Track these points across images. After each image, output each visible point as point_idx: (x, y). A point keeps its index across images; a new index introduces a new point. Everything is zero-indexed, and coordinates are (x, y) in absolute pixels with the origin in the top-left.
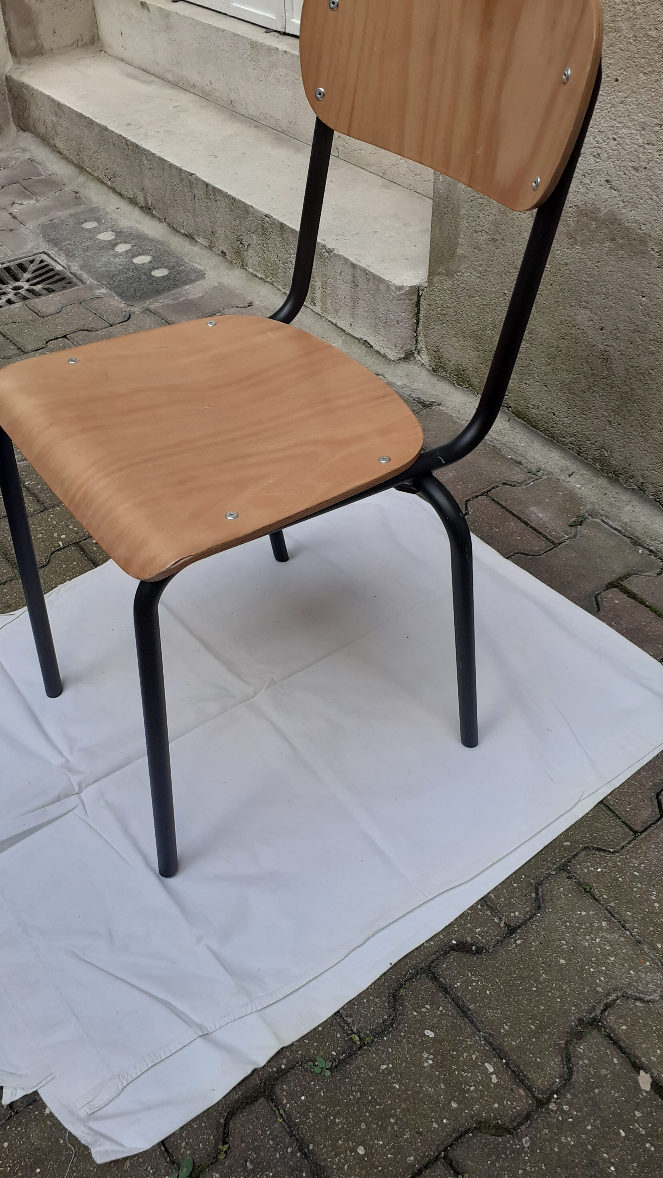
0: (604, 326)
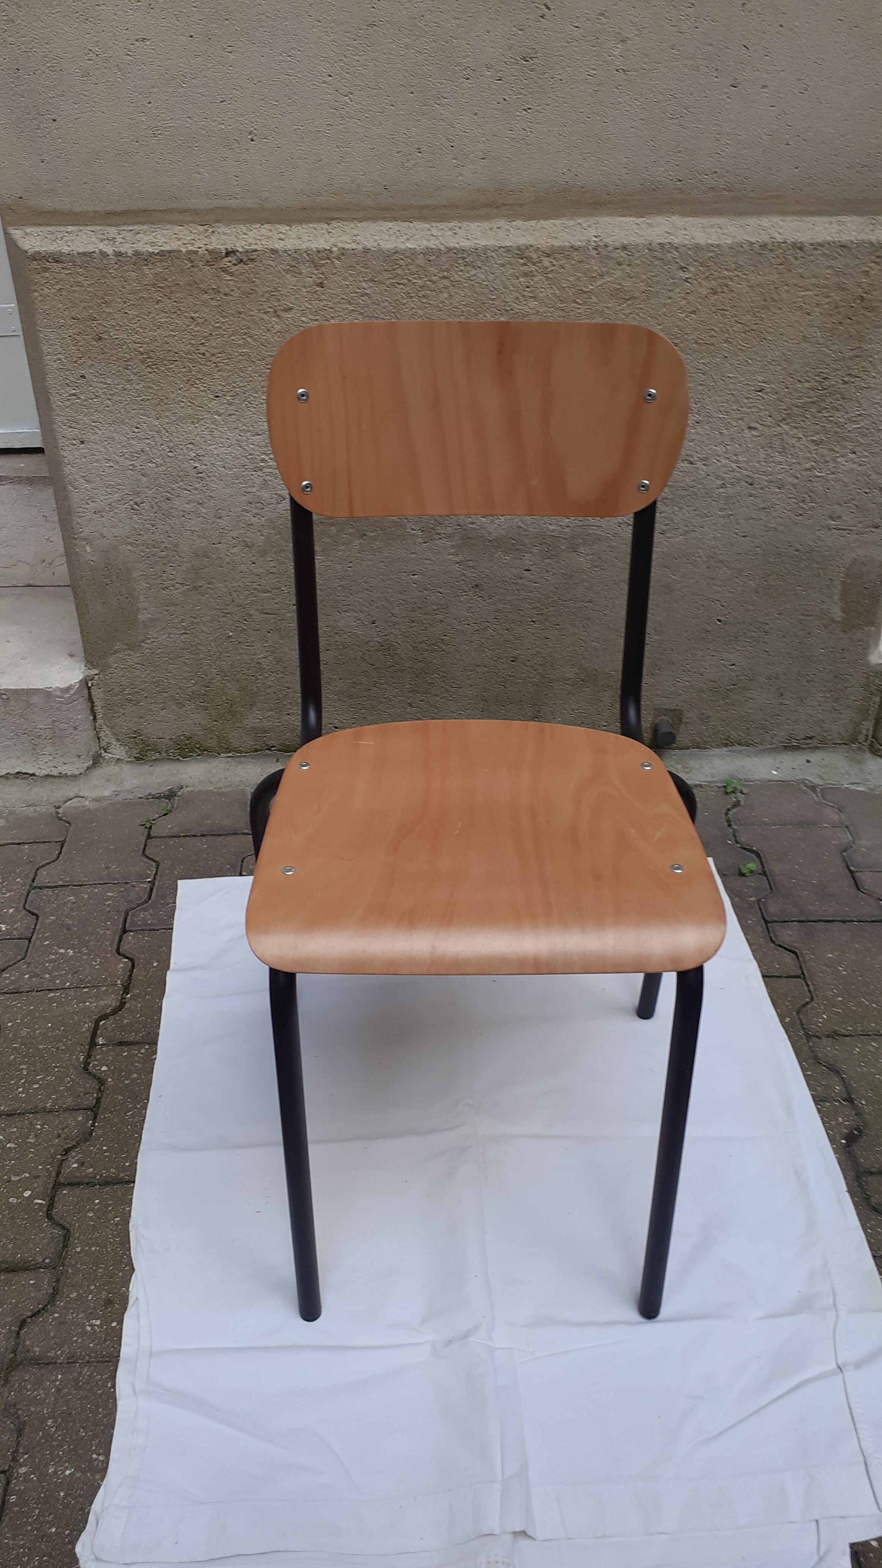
0: (374, 619)
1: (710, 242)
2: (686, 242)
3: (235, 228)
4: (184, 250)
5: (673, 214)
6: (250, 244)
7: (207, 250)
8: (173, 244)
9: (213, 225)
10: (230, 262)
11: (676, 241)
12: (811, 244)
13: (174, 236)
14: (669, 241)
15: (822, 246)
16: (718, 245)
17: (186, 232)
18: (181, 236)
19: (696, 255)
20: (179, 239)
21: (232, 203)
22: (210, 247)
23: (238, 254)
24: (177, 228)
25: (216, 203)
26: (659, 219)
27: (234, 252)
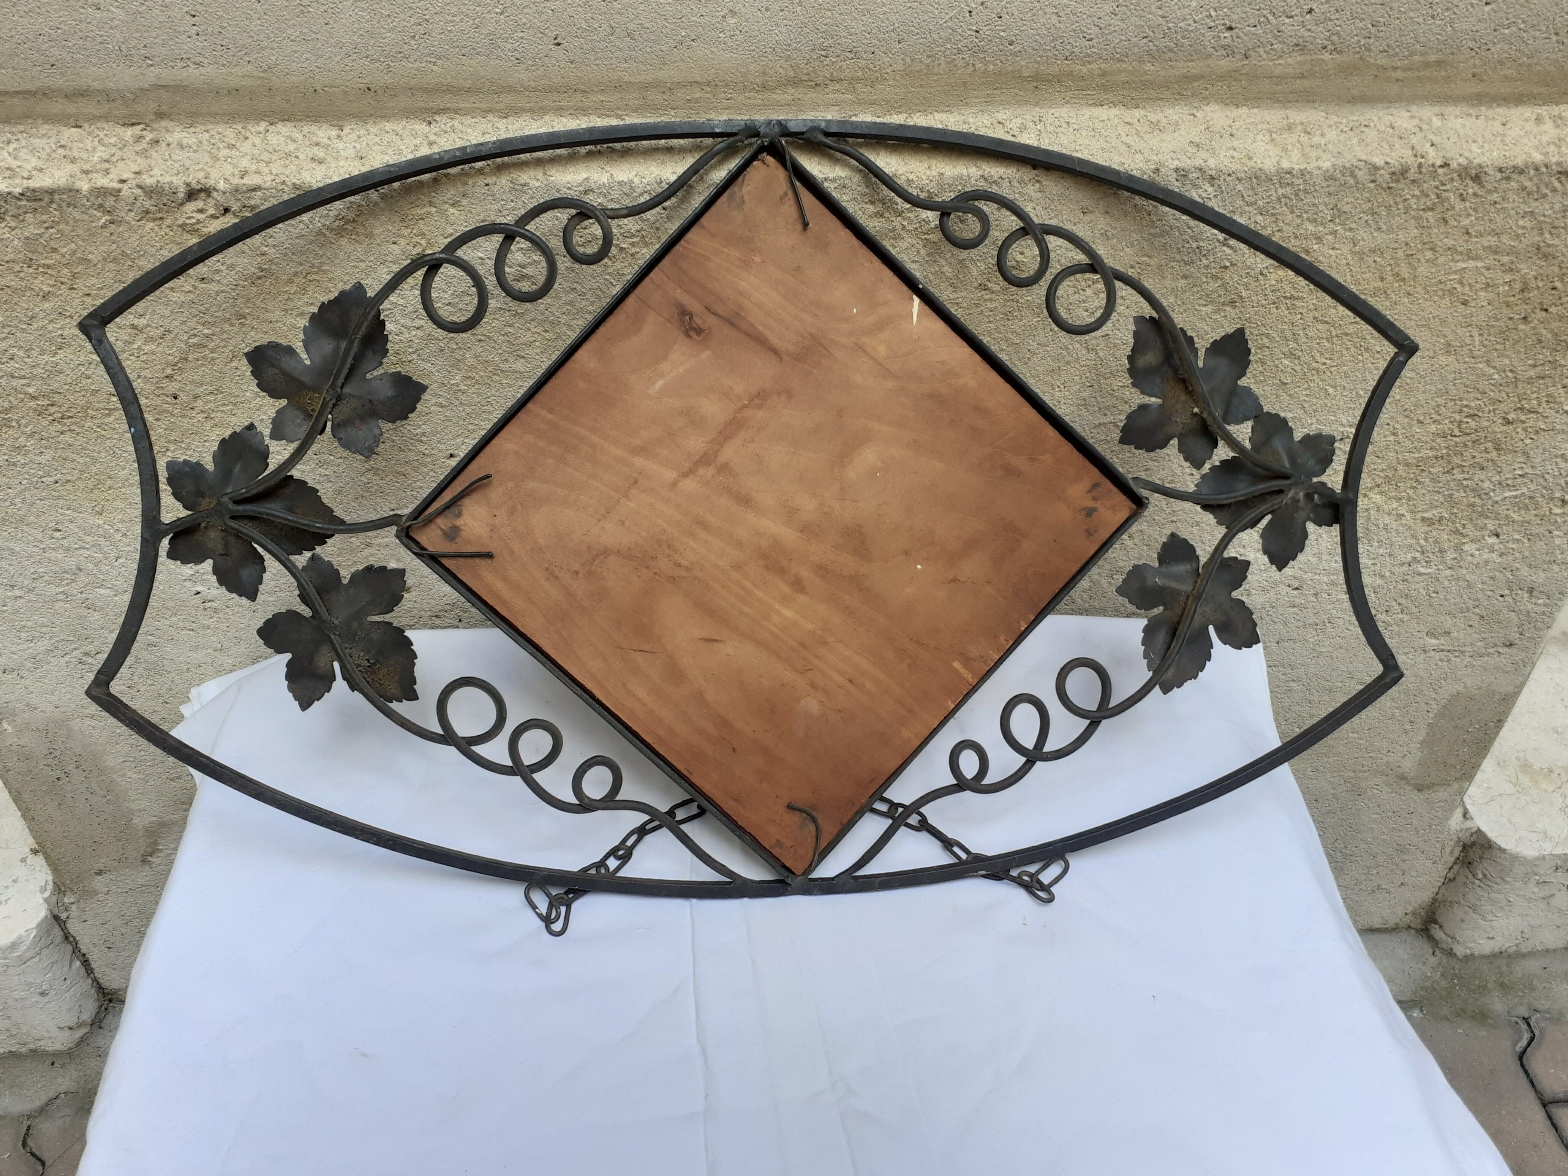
1: (1286, 165)
2: (1234, 167)
3: (207, 131)
4: (84, 186)
5: (1206, 100)
6: (244, 174)
7: (139, 187)
8: (57, 174)
9: (155, 126)
10: (201, 211)
11: (1212, 163)
12: (1500, 170)
13: (61, 151)
14: (1198, 162)
15: (1522, 172)
16: (1302, 173)
17: (88, 143)
18: (76, 154)
19: (1250, 192)
20: (73, 161)
21: (193, 74)
22: (149, 181)
23: (215, 194)
24: (69, 134)
25: (152, 75)
26: (1176, 113)
27: (207, 191)
